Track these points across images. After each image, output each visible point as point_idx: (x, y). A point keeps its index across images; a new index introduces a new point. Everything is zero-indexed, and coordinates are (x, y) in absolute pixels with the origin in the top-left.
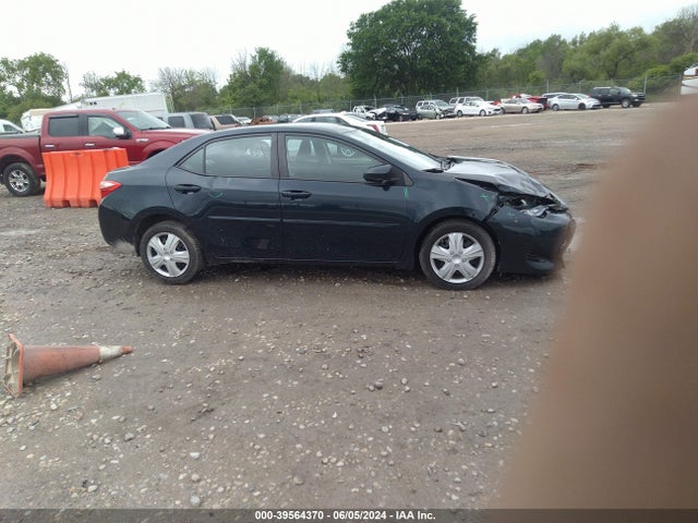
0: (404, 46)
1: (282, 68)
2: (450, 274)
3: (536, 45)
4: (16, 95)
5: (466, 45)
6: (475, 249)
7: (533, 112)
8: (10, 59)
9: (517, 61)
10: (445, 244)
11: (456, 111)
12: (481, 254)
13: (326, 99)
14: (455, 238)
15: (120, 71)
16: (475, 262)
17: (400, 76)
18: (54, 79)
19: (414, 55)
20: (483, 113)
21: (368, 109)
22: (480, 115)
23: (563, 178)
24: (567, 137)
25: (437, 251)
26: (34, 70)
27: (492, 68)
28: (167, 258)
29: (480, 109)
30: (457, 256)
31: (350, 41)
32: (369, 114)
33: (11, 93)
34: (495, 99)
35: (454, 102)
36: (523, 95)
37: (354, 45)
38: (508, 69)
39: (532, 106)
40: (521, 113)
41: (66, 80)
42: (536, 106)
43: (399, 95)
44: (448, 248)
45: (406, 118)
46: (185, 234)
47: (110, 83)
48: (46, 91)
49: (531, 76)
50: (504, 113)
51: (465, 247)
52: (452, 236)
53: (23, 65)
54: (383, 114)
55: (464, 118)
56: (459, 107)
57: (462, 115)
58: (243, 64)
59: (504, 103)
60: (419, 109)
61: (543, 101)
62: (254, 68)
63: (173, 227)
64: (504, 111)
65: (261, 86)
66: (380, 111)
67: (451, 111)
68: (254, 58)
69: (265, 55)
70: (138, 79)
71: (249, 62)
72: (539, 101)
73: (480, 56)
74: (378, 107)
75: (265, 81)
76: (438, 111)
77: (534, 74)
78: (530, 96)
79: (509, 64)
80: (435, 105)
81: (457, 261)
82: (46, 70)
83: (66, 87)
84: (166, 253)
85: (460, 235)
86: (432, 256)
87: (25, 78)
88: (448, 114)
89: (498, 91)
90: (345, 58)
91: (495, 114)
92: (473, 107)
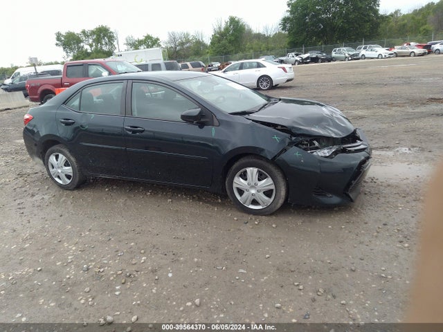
0: (326, 11)
1: (244, 29)
2: (248, 201)
3: (429, 6)
4: (89, 51)
5: (371, 8)
6: (267, 183)
7: (418, 56)
8: (86, 30)
9: (413, 18)
10: (244, 176)
11: (360, 55)
12: (273, 187)
13: (272, 49)
14: (252, 172)
15: (146, 35)
16: (268, 193)
17: (323, 31)
18: (109, 41)
19: (334, 17)
20: (380, 57)
21: (297, 55)
22: (378, 58)
23: (411, 110)
24: (434, 75)
25: (239, 182)
26: (99, 36)
27: (392, 24)
28: (60, 171)
29: (378, 53)
30: (252, 187)
31: (289, 9)
32: (298, 59)
33: (87, 50)
34: (391, 46)
35: (360, 48)
36: (412, 43)
37: (291, 12)
38: (404, 25)
39: (418, 51)
40: (410, 56)
41: (116, 41)
42: (422, 51)
43: (322, 44)
44: (246, 180)
45: (323, 61)
46: (69, 155)
47: (141, 43)
48: (105, 48)
49: (421, 29)
50: (397, 56)
51: (259, 180)
52: (249, 170)
53: (93, 33)
54: (308, 58)
55: (366, 60)
56: (363, 52)
57: (365, 58)
58: (220, 28)
59: (397, 49)
60: (333, 54)
61: (428, 47)
62: (227, 29)
63: (62, 149)
64: (397, 55)
65: (230, 42)
66: (305, 56)
67: (357, 55)
68: (227, 23)
69: (233, 21)
70: (158, 39)
71: (223, 26)
72: (424, 47)
73: (382, 16)
74: (305, 53)
75: (233, 38)
76: (347, 55)
77: (425, 27)
78: (418, 44)
79: (406, 21)
80: (345, 51)
81: (253, 191)
82: (105, 36)
83: (116, 46)
84: (59, 167)
85: (255, 170)
86: (235, 186)
87: (94, 41)
88: (355, 57)
89: (394, 41)
90: (285, 20)
91: (389, 57)
92: (374, 53)
